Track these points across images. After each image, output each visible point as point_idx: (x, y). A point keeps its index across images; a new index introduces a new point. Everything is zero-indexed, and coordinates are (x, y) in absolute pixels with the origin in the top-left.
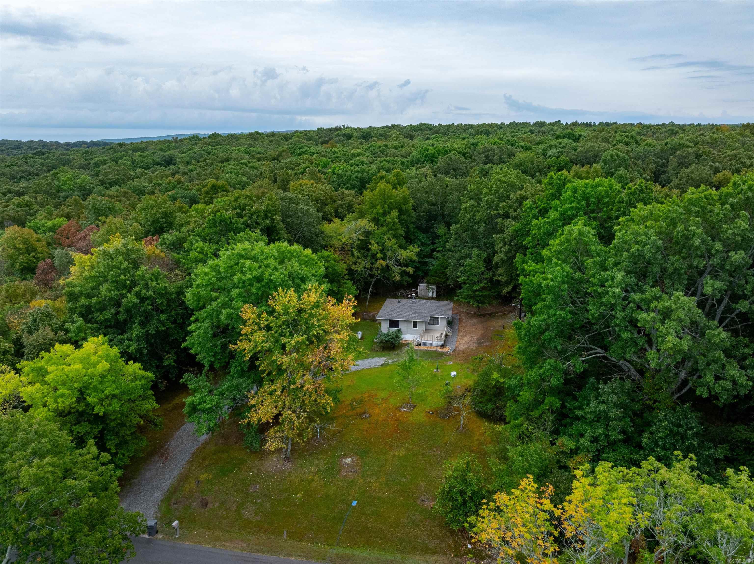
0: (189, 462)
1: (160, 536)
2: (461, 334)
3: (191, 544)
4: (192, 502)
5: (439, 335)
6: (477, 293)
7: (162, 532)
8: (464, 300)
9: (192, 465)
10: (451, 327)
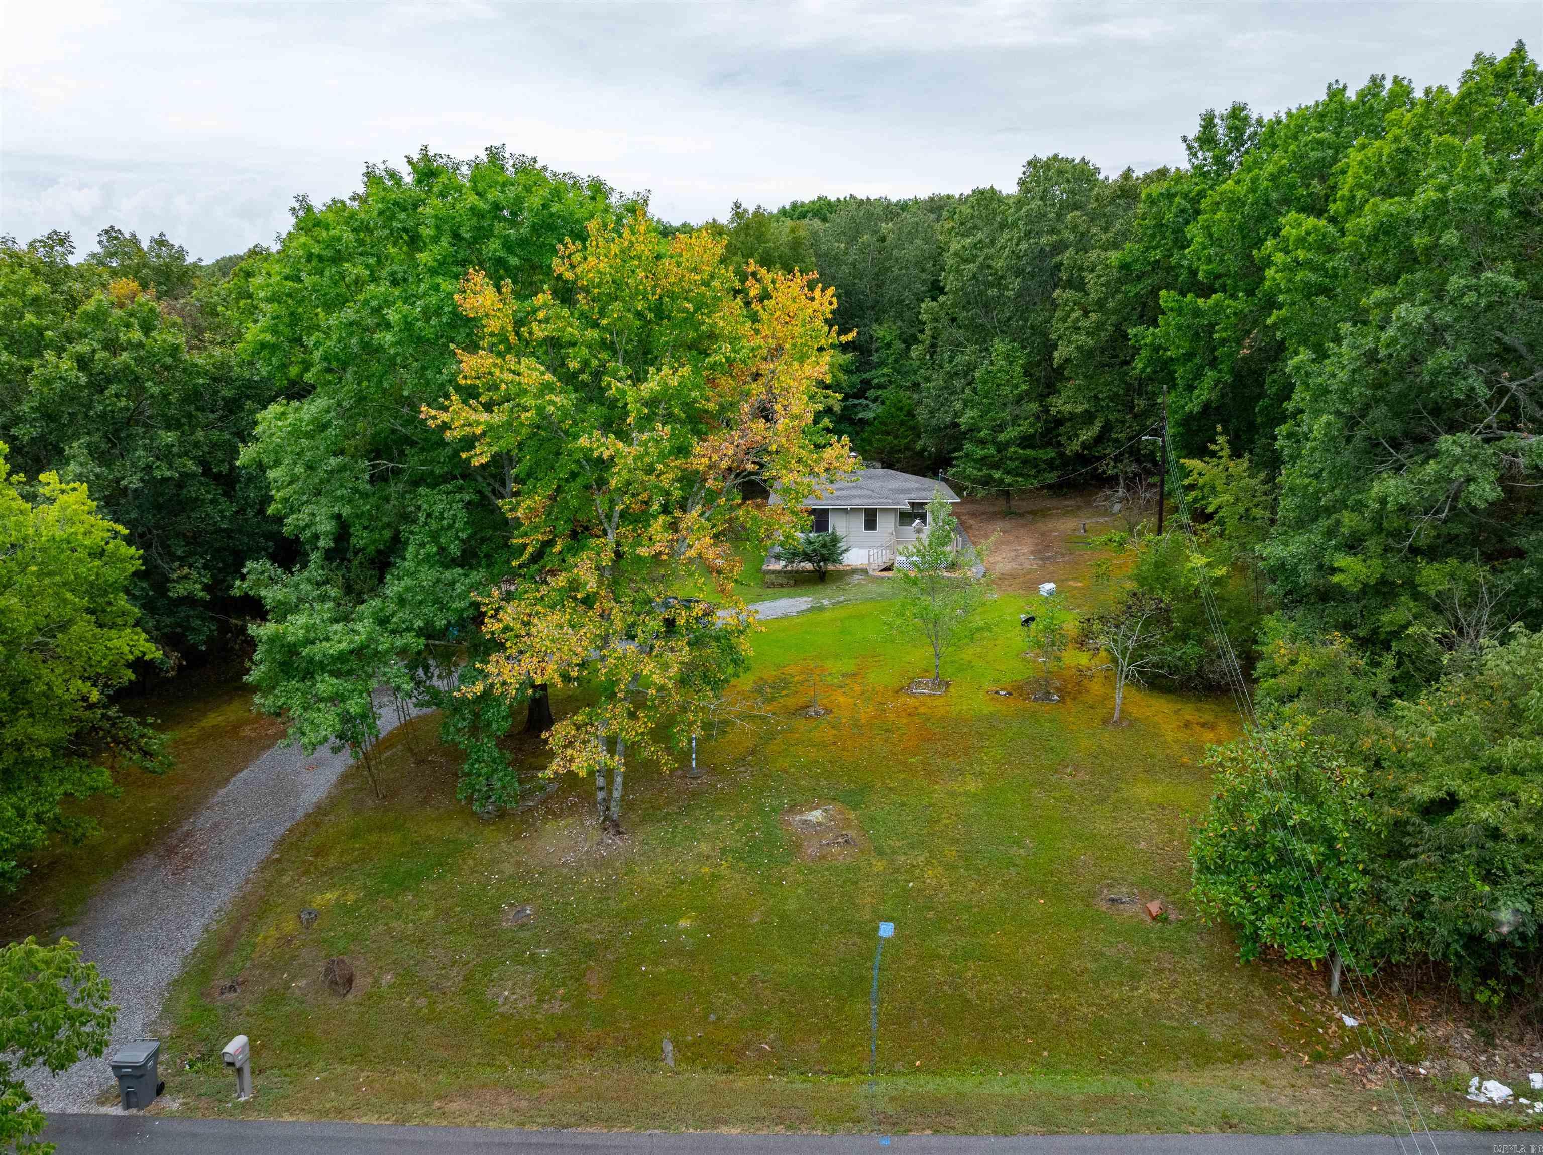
0: (266, 864)
1: (171, 1104)
3: (304, 1118)
4: (293, 978)
6: (1011, 451)
7: (182, 1088)
9: (281, 873)
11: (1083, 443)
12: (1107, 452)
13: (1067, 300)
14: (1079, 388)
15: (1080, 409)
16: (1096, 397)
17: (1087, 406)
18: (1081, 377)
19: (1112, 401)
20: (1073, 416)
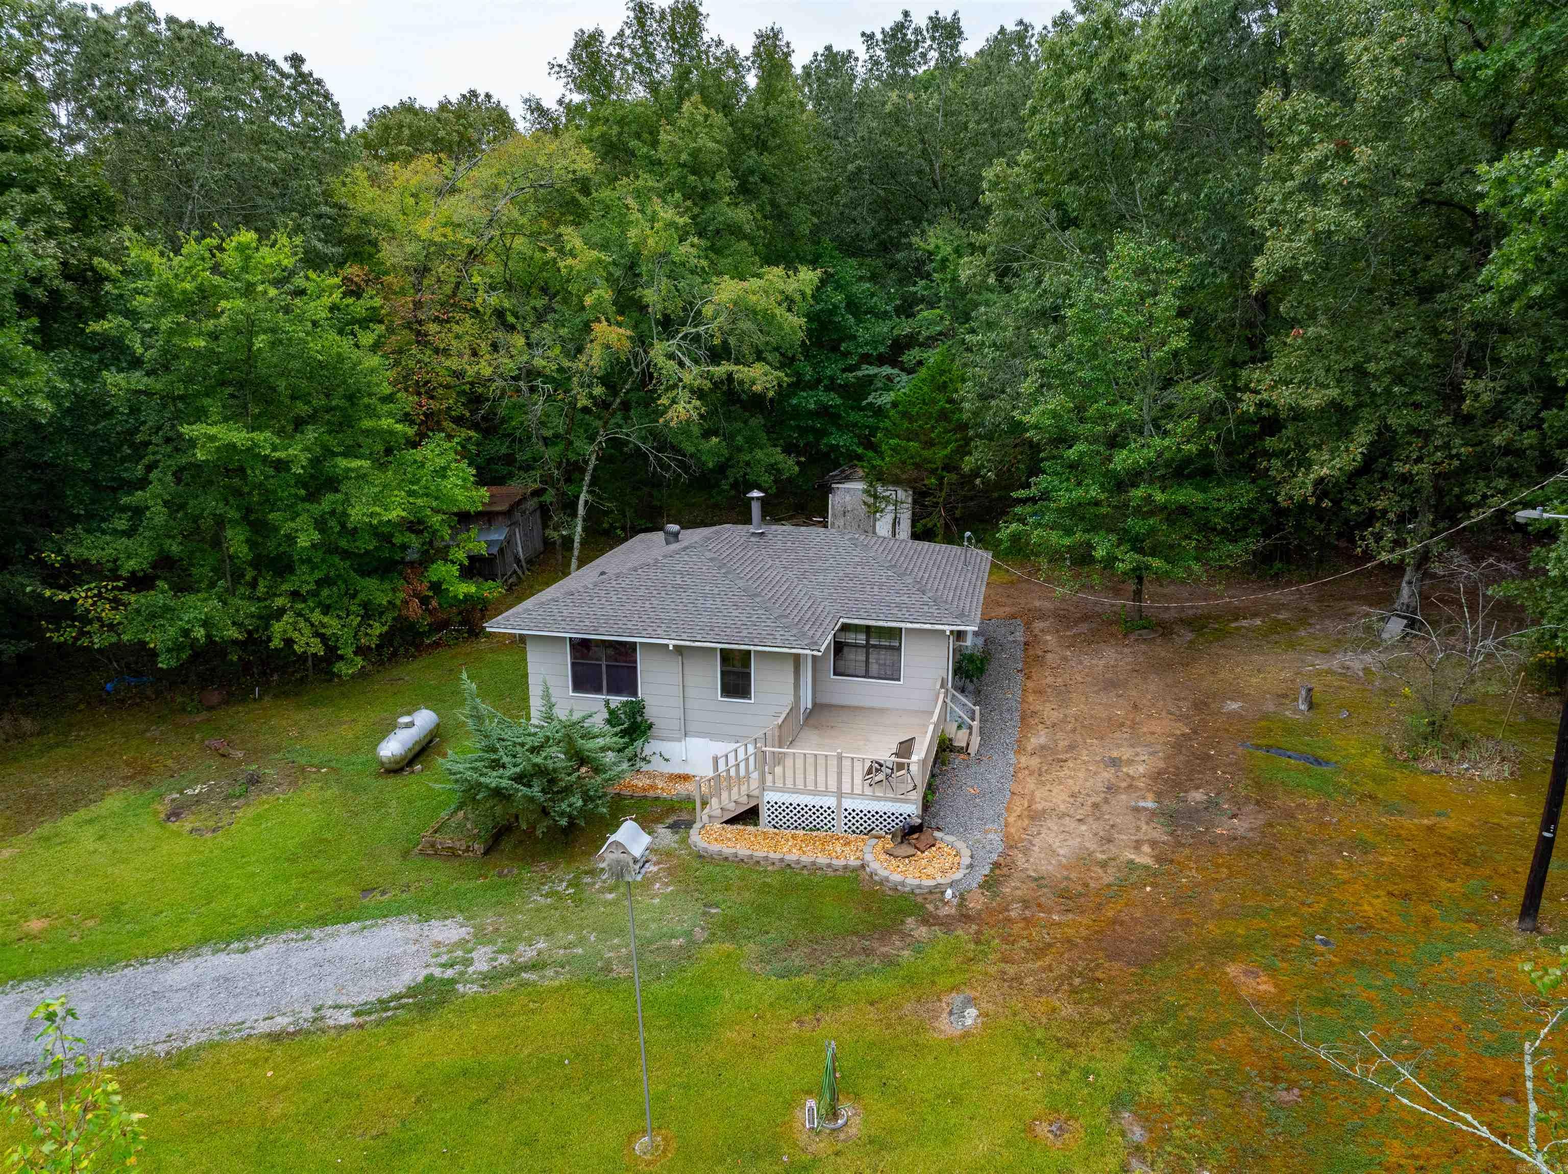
2: (1040, 738)
5: (885, 753)
6: (1138, 493)
8: (1057, 539)
10: (978, 696)
11: (1320, 481)
12: (1380, 504)
13: (1294, 118)
14: (1317, 349)
15: (1314, 400)
16: (1360, 371)
17: (1334, 392)
18: (1322, 319)
19: (1399, 380)
20: (1298, 415)
